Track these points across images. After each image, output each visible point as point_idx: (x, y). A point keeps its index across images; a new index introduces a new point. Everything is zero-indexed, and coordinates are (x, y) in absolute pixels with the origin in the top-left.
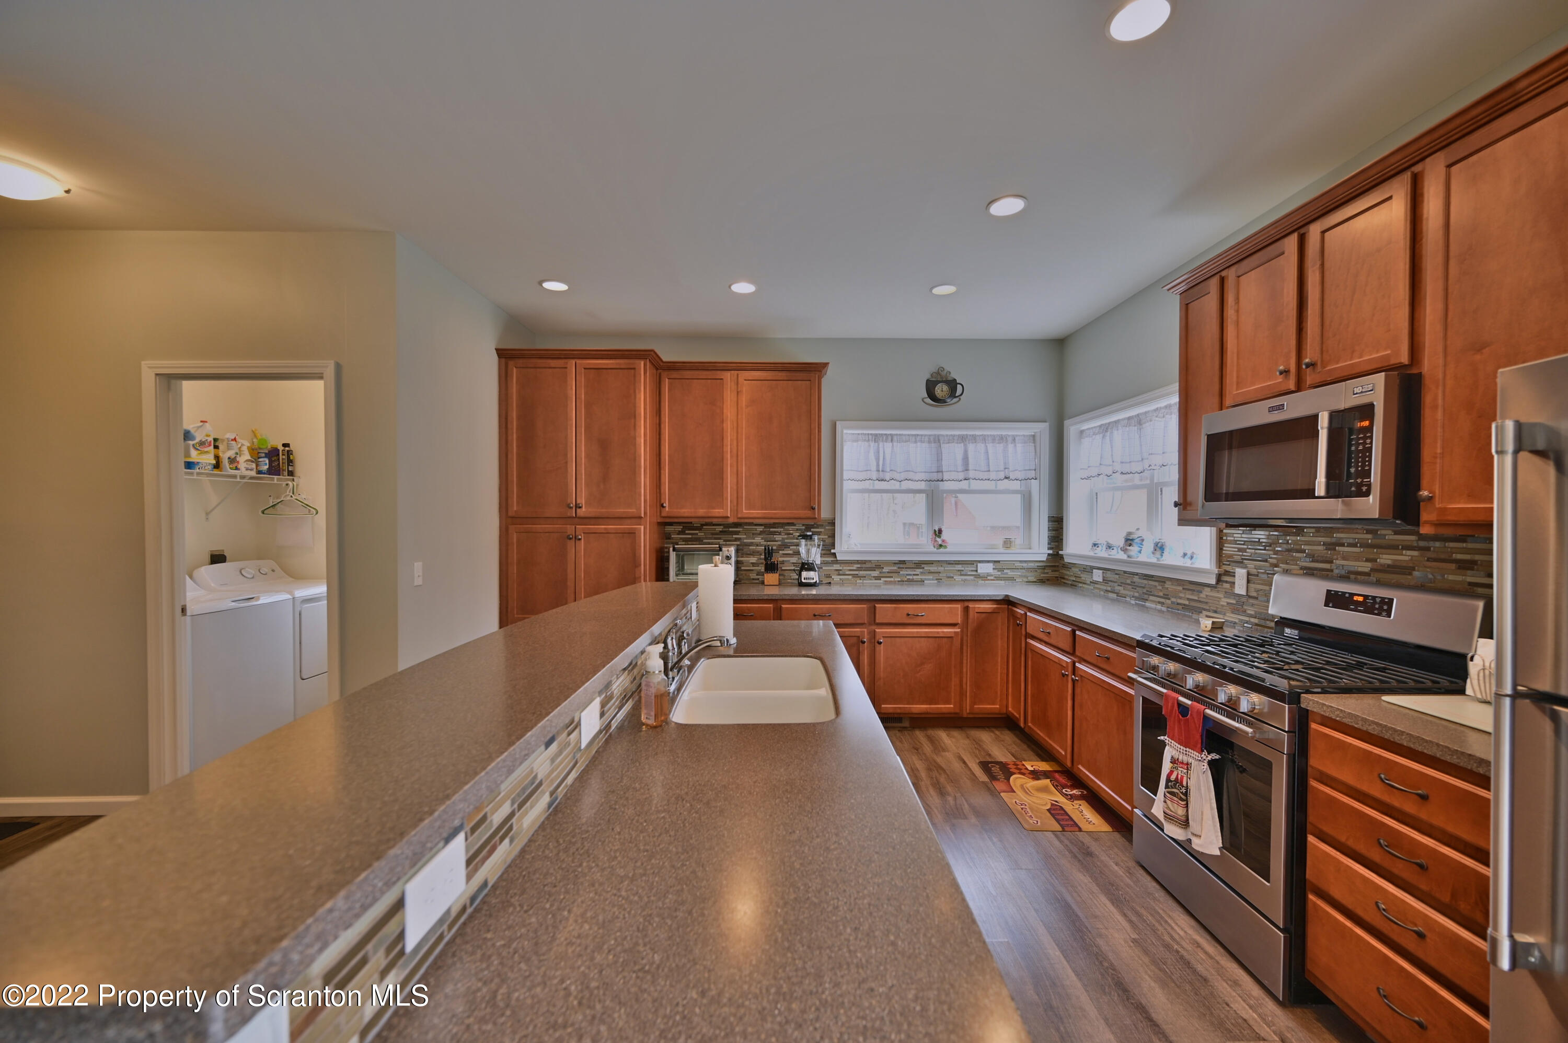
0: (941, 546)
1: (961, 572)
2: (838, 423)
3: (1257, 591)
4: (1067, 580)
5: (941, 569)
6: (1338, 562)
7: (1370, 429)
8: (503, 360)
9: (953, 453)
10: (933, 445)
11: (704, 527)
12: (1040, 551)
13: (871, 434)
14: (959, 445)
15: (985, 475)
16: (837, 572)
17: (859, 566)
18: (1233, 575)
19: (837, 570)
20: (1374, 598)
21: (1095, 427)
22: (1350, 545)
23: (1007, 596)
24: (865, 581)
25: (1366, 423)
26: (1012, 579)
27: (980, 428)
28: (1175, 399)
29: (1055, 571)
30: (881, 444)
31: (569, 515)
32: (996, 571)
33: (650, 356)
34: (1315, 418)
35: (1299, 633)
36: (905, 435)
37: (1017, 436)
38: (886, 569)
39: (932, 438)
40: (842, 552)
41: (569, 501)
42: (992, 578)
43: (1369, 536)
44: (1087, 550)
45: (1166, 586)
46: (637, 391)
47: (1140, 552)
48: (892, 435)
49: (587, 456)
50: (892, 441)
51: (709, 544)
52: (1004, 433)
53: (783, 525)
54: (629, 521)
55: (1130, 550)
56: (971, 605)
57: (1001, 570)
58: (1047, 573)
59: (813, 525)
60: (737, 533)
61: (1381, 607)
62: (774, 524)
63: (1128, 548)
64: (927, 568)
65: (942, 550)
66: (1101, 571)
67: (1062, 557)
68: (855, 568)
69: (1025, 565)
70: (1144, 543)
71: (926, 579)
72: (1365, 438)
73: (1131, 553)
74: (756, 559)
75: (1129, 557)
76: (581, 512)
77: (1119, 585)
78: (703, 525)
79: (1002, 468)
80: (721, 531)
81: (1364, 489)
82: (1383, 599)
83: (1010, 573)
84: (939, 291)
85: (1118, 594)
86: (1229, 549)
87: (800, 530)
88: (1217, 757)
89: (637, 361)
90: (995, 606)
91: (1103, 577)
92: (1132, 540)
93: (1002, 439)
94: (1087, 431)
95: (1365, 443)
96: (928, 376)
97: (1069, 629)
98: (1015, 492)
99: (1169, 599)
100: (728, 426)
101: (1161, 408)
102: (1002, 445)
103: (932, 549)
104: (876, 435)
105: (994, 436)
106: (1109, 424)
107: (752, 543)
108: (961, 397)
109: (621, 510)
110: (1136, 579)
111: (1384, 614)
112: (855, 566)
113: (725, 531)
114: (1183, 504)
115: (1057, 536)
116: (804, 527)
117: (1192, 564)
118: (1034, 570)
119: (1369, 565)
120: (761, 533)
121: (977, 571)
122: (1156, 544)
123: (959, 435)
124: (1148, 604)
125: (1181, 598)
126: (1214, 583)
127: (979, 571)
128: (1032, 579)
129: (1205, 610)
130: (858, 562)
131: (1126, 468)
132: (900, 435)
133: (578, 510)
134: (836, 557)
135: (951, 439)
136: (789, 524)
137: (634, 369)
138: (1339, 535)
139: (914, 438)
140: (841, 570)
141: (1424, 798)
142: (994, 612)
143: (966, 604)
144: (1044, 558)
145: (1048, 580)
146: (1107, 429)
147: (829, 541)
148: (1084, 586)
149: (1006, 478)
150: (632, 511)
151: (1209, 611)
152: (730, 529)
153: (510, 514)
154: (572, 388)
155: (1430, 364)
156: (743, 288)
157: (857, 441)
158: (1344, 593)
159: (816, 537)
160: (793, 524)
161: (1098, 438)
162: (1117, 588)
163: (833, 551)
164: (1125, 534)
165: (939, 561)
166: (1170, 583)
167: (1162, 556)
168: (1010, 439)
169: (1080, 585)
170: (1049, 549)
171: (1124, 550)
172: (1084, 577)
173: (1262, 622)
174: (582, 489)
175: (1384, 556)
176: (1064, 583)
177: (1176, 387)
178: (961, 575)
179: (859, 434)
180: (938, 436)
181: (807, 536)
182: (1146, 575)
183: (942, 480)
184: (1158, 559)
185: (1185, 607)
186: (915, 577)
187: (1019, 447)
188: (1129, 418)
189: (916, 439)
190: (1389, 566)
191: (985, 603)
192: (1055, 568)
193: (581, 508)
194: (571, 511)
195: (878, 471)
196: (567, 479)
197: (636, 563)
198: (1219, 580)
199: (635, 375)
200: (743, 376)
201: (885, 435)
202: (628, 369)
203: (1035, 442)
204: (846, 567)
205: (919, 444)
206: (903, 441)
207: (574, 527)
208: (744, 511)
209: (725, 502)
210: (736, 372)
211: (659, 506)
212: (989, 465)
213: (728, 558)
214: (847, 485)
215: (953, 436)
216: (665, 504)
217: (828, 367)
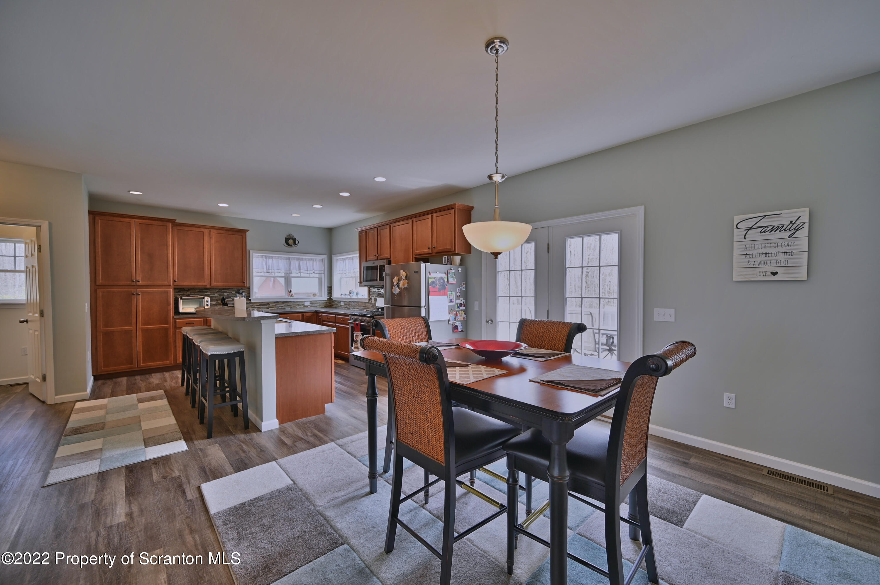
0: (291, 296)
1: (299, 305)
2: (251, 251)
3: (375, 302)
4: (333, 305)
5: (291, 304)
8: (91, 216)
9: (295, 264)
10: (288, 261)
11: (189, 289)
12: (325, 297)
13: (263, 255)
14: (297, 261)
15: (306, 272)
19: (251, 306)
21: (340, 259)
23: (316, 310)
24: (262, 309)
25: (384, 268)
26: (316, 307)
27: (305, 255)
28: (358, 255)
30: (268, 259)
31: (132, 284)
33: (173, 221)
34: (377, 266)
36: (276, 257)
37: (317, 259)
38: (271, 305)
39: (287, 258)
40: (253, 299)
41: (132, 279)
42: (310, 306)
44: (339, 296)
45: (359, 304)
46: (168, 235)
47: (353, 296)
48: (272, 256)
49: (142, 260)
50: (272, 258)
51: (191, 296)
52: (312, 258)
53: (227, 289)
54: (164, 287)
56: (304, 314)
57: (312, 304)
58: (327, 304)
59: (242, 289)
60: (207, 292)
62: (223, 288)
64: (286, 304)
65: (292, 297)
66: (343, 302)
67: (332, 299)
69: (320, 302)
70: (353, 293)
73: (351, 296)
74: (214, 302)
75: (350, 298)
76: (140, 283)
77: (348, 305)
79: (312, 269)
80: (198, 292)
83: (316, 305)
84: (294, 215)
85: (348, 308)
86: (371, 293)
88: (363, 332)
89: (168, 223)
90: (312, 314)
91: (344, 304)
92: (350, 293)
93: (312, 260)
94: (338, 260)
96: (285, 236)
98: (316, 278)
99: (359, 307)
100: (206, 250)
102: (312, 262)
103: (288, 297)
104: (266, 256)
105: (309, 259)
106: (345, 258)
107: (212, 296)
108: (298, 245)
109: (160, 283)
110: (352, 303)
112: (258, 304)
113: (201, 292)
114: (360, 282)
115: (330, 293)
117: (364, 297)
118: (324, 303)
120: (217, 292)
122: (357, 293)
123: (297, 258)
125: (362, 307)
127: (305, 304)
128: (323, 306)
130: (259, 303)
131: (349, 272)
132: (274, 256)
133: (137, 283)
134: (251, 301)
135: (294, 259)
136: (230, 289)
137: (166, 226)
142: (312, 316)
143: (303, 314)
144: (326, 299)
145: (328, 306)
147: (248, 295)
148: (338, 307)
149: (313, 273)
150: (166, 283)
153: (98, 284)
154: (133, 231)
155: (392, 259)
156: (223, 205)
157: (258, 258)
159: (244, 294)
160: (232, 289)
161: (342, 262)
163: (250, 299)
164: (349, 291)
165: (291, 301)
167: (358, 296)
168: (314, 260)
170: (328, 296)
171: (349, 295)
172: (339, 304)
173: (375, 307)
174: (139, 273)
176: (333, 307)
177: (358, 252)
179: (259, 255)
180: (290, 257)
182: (354, 302)
183: (292, 273)
184: (357, 298)
186: (282, 307)
187: (318, 262)
188: (350, 257)
189: (281, 258)
191: (309, 313)
192: (330, 303)
193: (139, 281)
194: (133, 283)
195: (267, 269)
196: (131, 269)
197: (168, 304)
198: (369, 301)
199: (167, 229)
200: (213, 231)
201: (270, 256)
202: (163, 226)
203: (322, 261)
204: (255, 305)
205: (282, 260)
206: (276, 259)
207: (135, 290)
208: (214, 283)
209: (205, 280)
210: (209, 230)
211: (175, 281)
212: (307, 268)
213: (207, 301)
214: (255, 274)
215: (295, 258)
216: (177, 280)
217: (249, 231)
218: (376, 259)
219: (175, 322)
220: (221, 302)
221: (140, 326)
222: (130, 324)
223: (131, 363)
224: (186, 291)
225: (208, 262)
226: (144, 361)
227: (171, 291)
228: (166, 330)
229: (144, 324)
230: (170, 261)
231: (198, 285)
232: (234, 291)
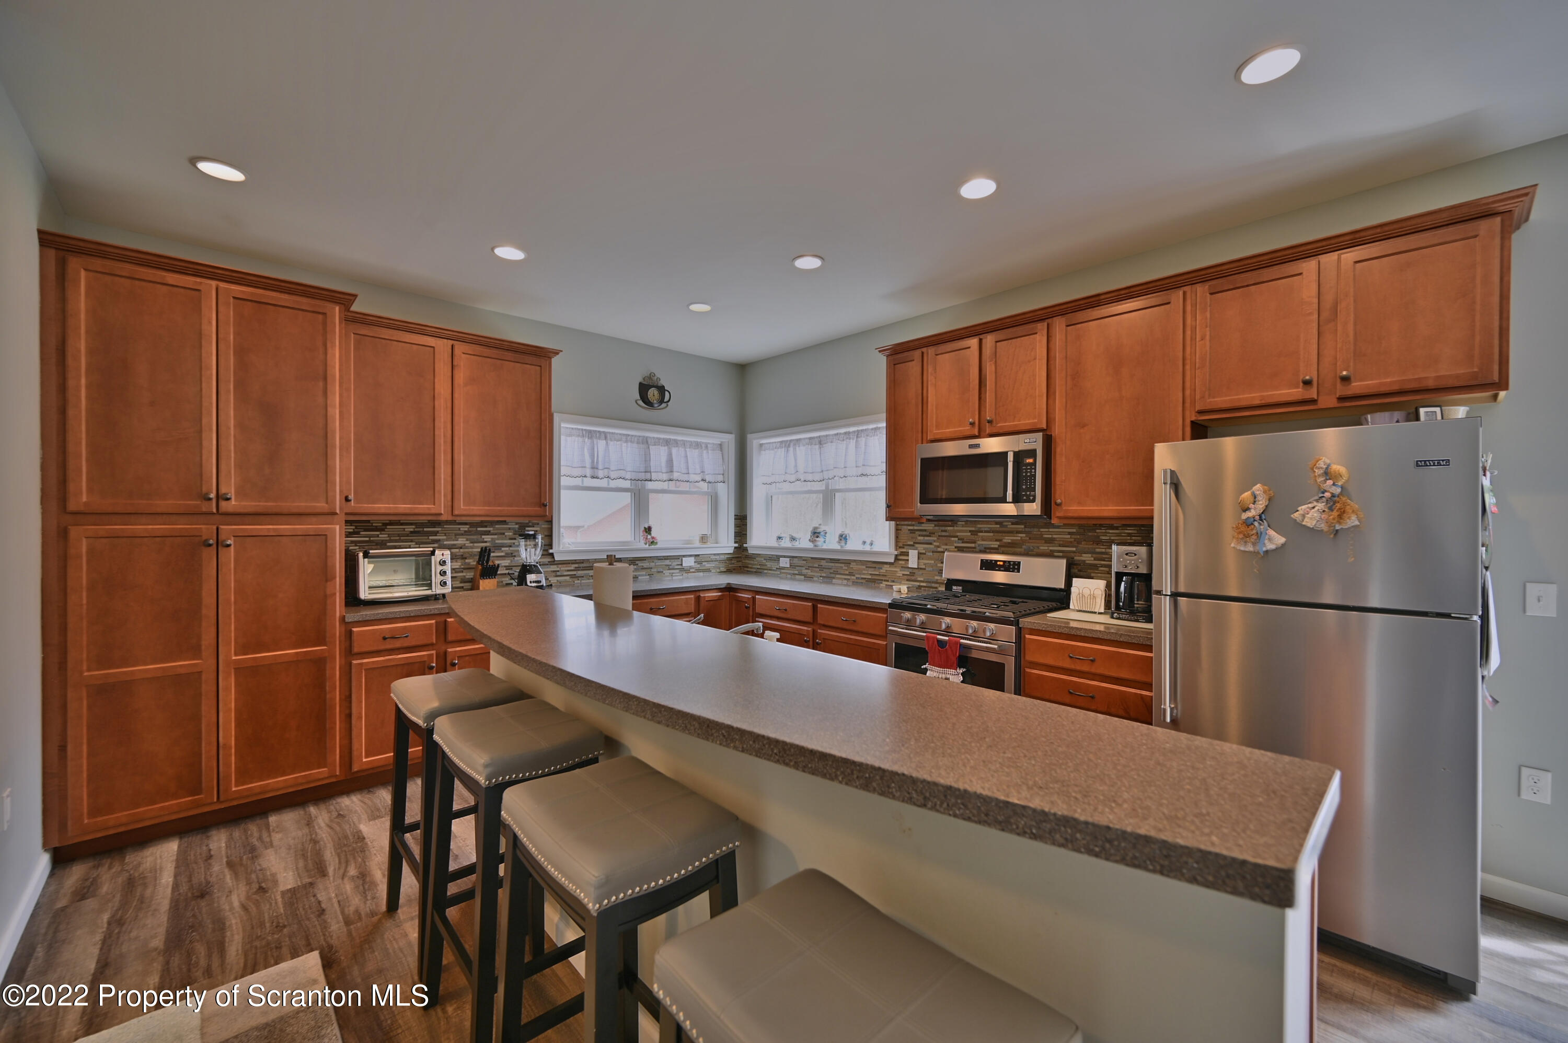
0: (651, 542)
1: (670, 567)
2: (556, 415)
3: (925, 564)
4: (751, 568)
5: (652, 564)
6: (979, 542)
7: (1034, 464)
8: (50, 252)
9: (659, 455)
10: (642, 445)
11: (388, 527)
12: (726, 544)
13: (585, 430)
14: (663, 448)
15: (685, 477)
16: (554, 574)
17: (577, 565)
18: (907, 554)
19: (554, 571)
20: (1009, 562)
21: (775, 442)
22: (986, 532)
23: (729, 584)
24: (583, 581)
25: (1031, 461)
26: (708, 570)
27: (683, 434)
29: (740, 561)
30: (595, 441)
31: (204, 509)
32: (696, 564)
33: (345, 300)
34: (1006, 454)
35: (963, 588)
36: (617, 434)
37: (709, 443)
39: (641, 439)
40: (560, 552)
41: (204, 490)
42: (693, 570)
43: (998, 526)
44: (772, 543)
45: (851, 566)
46: (329, 345)
47: (825, 542)
48: (605, 433)
49: (239, 425)
50: (605, 438)
51: (395, 547)
52: (699, 440)
53: (492, 523)
54: (314, 519)
55: (819, 541)
57: (700, 563)
58: (734, 564)
59: (528, 523)
60: (436, 533)
61: (1013, 567)
62: (482, 522)
63: (817, 539)
64: (640, 564)
65: (652, 546)
66: (788, 559)
67: (746, 549)
68: (573, 568)
69: (717, 557)
70: (827, 535)
71: (640, 575)
72: (1031, 469)
73: (817, 543)
74: (460, 564)
75: (815, 546)
76: (233, 504)
77: (806, 569)
78: (385, 524)
79: (698, 471)
80: (411, 532)
81: (1031, 498)
82: (1014, 562)
83: (707, 565)
84: (695, 307)
85: (805, 576)
86: (904, 536)
87: (513, 529)
89: (329, 305)
90: (720, 594)
91: (790, 563)
92: (819, 533)
93: (698, 445)
94: (766, 445)
95: (1031, 472)
96: (640, 379)
97: (810, 604)
98: (705, 493)
99: (854, 575)
100: (442, 404)
101: (840, 434)
102: (697, 450)
103: (644, 546)
104: (590, 431)
105: (691, 442)
106: (791, 441)
107: (454, 545)
108: (669, 403)
109: (301, 505)
110: (823, 563)
111: (1016, 571)
112: (573, 567)
113: (418, 532)
114: (893, 504)
115: (741, 531)
116: (517, 526)
117: (871, 549)
118: (725, 561)
119: (998, 543)
120: (466, 533)
121: (682, 565)
122: (841, 536)
123: (664, 439)
124: (834, 581)
125: (864, 574)
126: (893, 561)
127: (684, 564)
128: (723, 569)
129: (885, 581)
130: (575, 562)
131: (810, 477)
132: (612, 433)
133: (223, 504)
134: (554, 557)
135: (658, 442)
136: (499, 522)
137: (324, 314)
138: (979, 526)
139: (625, 437)
140: (558, 571)
141: (1092, 661)
142: (719, 599)
143: (698, 594)
144: (731, 551)
145: (734, 569)
146: (789, 445)
147: (548, 540)
148: (769, 572)
149: (699, 481)
150: (321, 505)
151: (888, 581)
152: (425, 529)
153: (70, 507)
154: (210, 323)
155: (1058, 431)
156: (509, 253)
157: (573, 436)
158: (991, 561)
159: (540, 537)
160: (504, 522)
161: (781, 452)
162: (805, 571)
163: (551, 551)
164: (811, 529)
165: (651, 557)
166: (855, 564)
167: (846, 544)
168: (703, 446)
169: (765, 571)
170: (735, 542)
171: (811, 541)
172: (772, 565)
173: (929, 585)
174: (230, 472)
175: (1007, 538)
176: (748, 571)
178: (669, 569)
179: (572, 428)
180: (647, 437)
181: (529, 535)
182: (831, 559)
183: (651, 480)
184: (842, 546)
185: (869, 580)
187: (711, 452)
189: (628, 439)
190: (1009, 543)
191: (711, 591)
192: (739, 559)
193: (228, 499)
194: (206, 503)
195: (593, 468)
196: (201, 456)
197: (326, 575)
198: (896, 559)
199: (324, 323)
200: (460, 348)
201: (599, 431)
202: (313, 312)
203: (721, 449)
204: (564, 568)
205: (629, 444)
206: (615, 440)
207: (215, 527)
208: (462, 507)
209: (436, 495)
210: (451, 342)
211: (347, 500)
212: (688, 468)
213: (443, 563)
214: (564, 481)
215: (659, 439)
216: (351, 497)
217: (561, 353)
218: (976, 433)
219: (349, 634)
220: (478, 563)
221: (231, 655)
222: (195, 651)
223: (195, 788)
224: (376, 529)
225: (445, 442)
226: (243, 775)
227: (337, 533)
228: (320, 663)
229: (243, 648)
230: (334, 432)
231: (416, 511)
232: (510, 529)
